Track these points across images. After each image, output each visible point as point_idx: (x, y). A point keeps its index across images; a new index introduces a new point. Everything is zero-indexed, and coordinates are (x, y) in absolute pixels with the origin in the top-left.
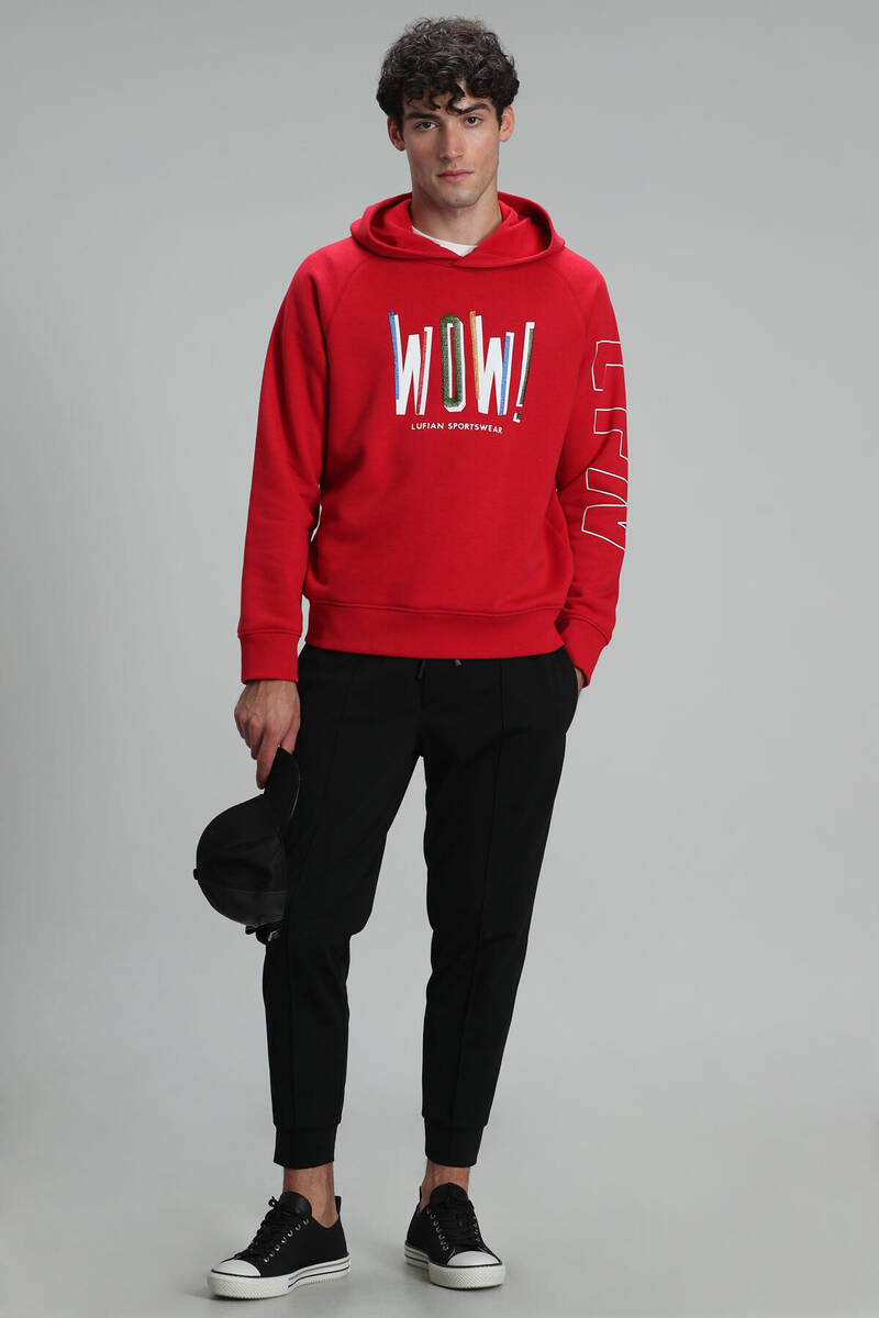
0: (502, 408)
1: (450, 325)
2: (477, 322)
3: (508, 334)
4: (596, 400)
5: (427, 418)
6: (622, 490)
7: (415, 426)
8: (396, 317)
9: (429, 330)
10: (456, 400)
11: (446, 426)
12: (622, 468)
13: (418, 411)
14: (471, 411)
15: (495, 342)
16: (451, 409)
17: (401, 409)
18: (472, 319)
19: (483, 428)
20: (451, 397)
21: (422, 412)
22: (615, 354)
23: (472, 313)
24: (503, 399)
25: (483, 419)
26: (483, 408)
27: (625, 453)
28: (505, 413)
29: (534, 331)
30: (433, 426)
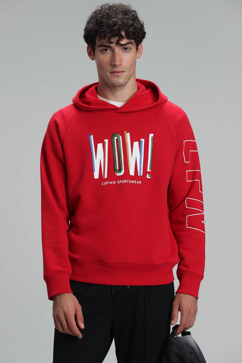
0: (140, 172)
1: (116, 138)
2: (128, 135)
3: (142, 140)
4: (186, 167)
5: (108, 179)
6: (201, 207)
7: (103, 184)
8: (92, 136)
9: (106, 141)
10: (120, 170)
11: (117, 182)
12: (201, 197)
13: (104, 176)
14: (127, 175)
15: (136, 144)
16: (118, 175)
17: (96, 176)
18: (125, 134)
19: (133, 182)
20: (118, 169)
21: (106, 177)
22: (194, 146)
23: (125, 132)
24: (140, 169)
25: (132, 178)
26: (132, 173)
27: (202, 190)
28: (142, 175)
29: (154, 138)
30: (111, 183)
